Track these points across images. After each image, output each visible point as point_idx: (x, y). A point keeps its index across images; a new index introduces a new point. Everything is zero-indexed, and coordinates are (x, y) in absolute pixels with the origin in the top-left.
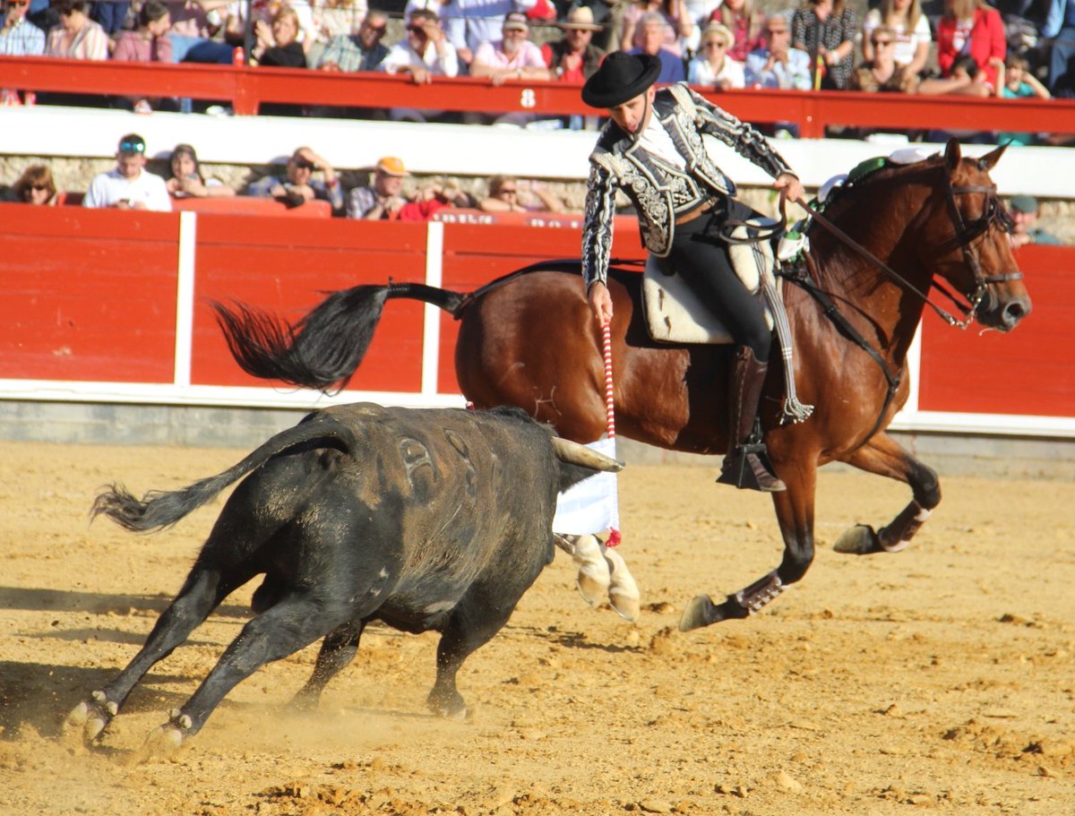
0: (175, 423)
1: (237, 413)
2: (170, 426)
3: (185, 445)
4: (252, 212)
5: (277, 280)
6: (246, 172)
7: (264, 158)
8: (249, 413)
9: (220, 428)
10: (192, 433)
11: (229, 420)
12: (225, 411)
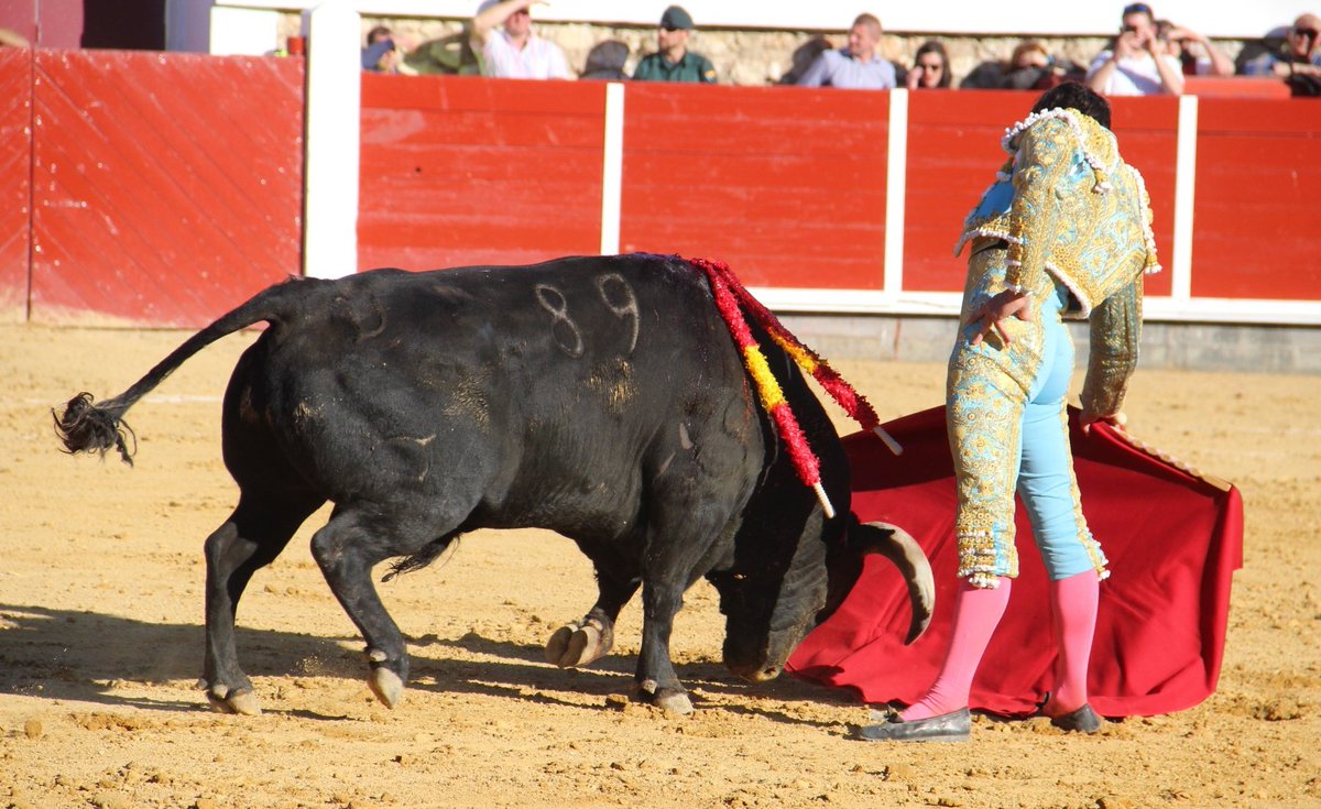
0: (1173, 343)
1: (1245, 332)
2: (1167, 346)
3: (1185, 367)
4: (1245, 94)
5: (1294, 175)
6: (1238, 47)
7: (1259, 31)
8: (1260, 333)
9: (1226, 348)
10: (1193, 354)
11: (1237, 340)
12: (1232, 331)
